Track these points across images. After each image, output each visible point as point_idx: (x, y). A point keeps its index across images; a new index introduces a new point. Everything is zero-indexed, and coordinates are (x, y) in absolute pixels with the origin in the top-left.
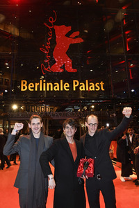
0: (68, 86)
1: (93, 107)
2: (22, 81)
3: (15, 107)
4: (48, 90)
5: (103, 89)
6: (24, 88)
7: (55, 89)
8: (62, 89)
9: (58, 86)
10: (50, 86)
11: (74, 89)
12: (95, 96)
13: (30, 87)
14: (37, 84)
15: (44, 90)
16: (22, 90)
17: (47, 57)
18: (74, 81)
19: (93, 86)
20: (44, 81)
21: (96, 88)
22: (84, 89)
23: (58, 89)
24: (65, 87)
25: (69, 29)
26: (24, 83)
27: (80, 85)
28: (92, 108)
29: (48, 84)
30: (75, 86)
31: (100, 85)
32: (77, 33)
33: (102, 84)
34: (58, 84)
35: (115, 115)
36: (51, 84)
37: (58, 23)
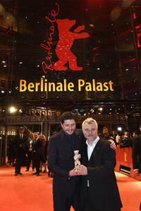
0: (73, 86)
1: (101, 109)
2: (21, 81)
3: (13, 110)
4: (50, 90)
5: (112, 90)
6: (23, 88)
7: (58, 90)
8: (65, 90)
9: (61, 86)
10: (52, 86)
11: (80, 90)
12: (103, 97)
13: (29, 87)
14: (37, 84)
15: (46, 90)
16: (21, 90)
17: (49, 53)
18: (79, 81)
19: (101, 86)
20: (46, 80)
21: (104, 88)
22: (90, 90)
23: (61, 90)
24: (69, 87)
25: (74, 22)
26: (23, 83)
27: (85, 85)
28: (99, 111)
29: (50, 84)
30: (80, 86)
31: (108, 85)
32: (83, 27)
33: (111, 83)
34: (61, 84)
35: (127, 117)
36: (54, 84)
37: (61, 17)
